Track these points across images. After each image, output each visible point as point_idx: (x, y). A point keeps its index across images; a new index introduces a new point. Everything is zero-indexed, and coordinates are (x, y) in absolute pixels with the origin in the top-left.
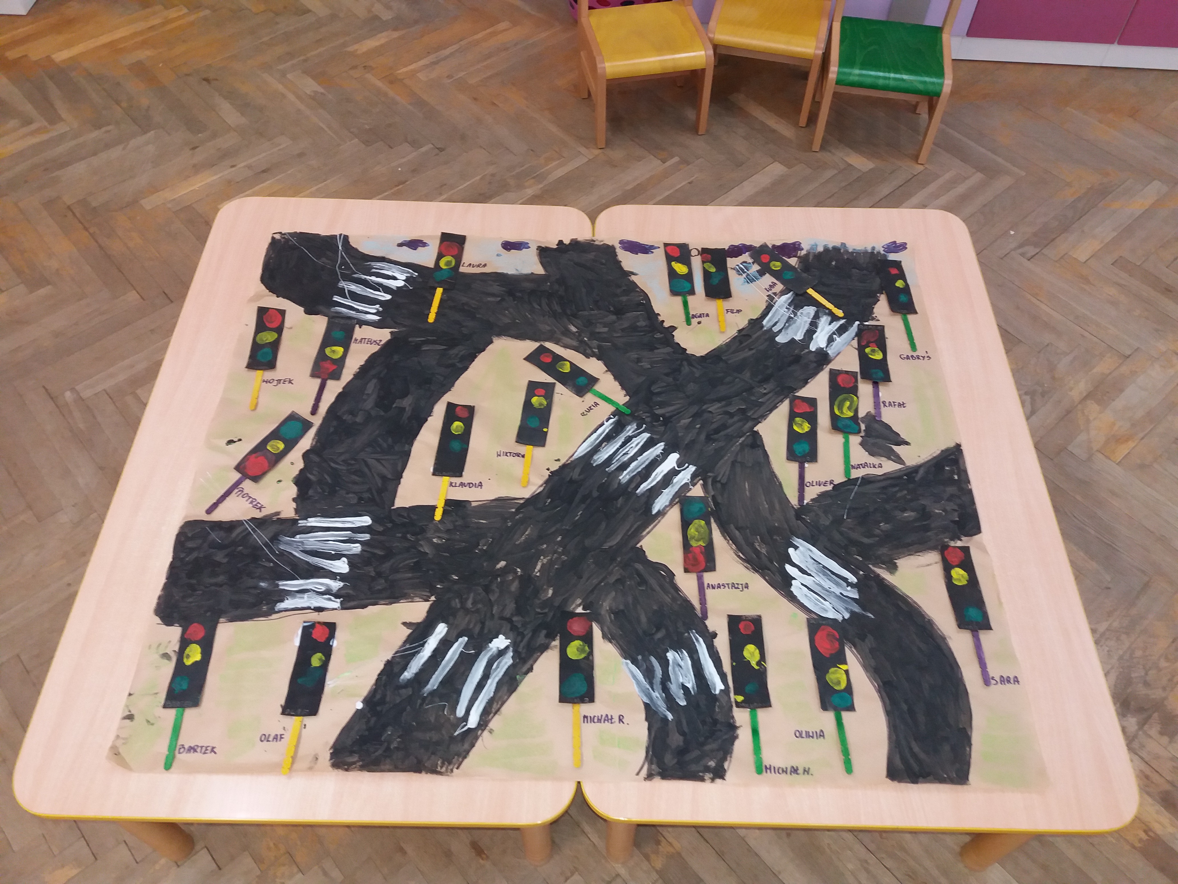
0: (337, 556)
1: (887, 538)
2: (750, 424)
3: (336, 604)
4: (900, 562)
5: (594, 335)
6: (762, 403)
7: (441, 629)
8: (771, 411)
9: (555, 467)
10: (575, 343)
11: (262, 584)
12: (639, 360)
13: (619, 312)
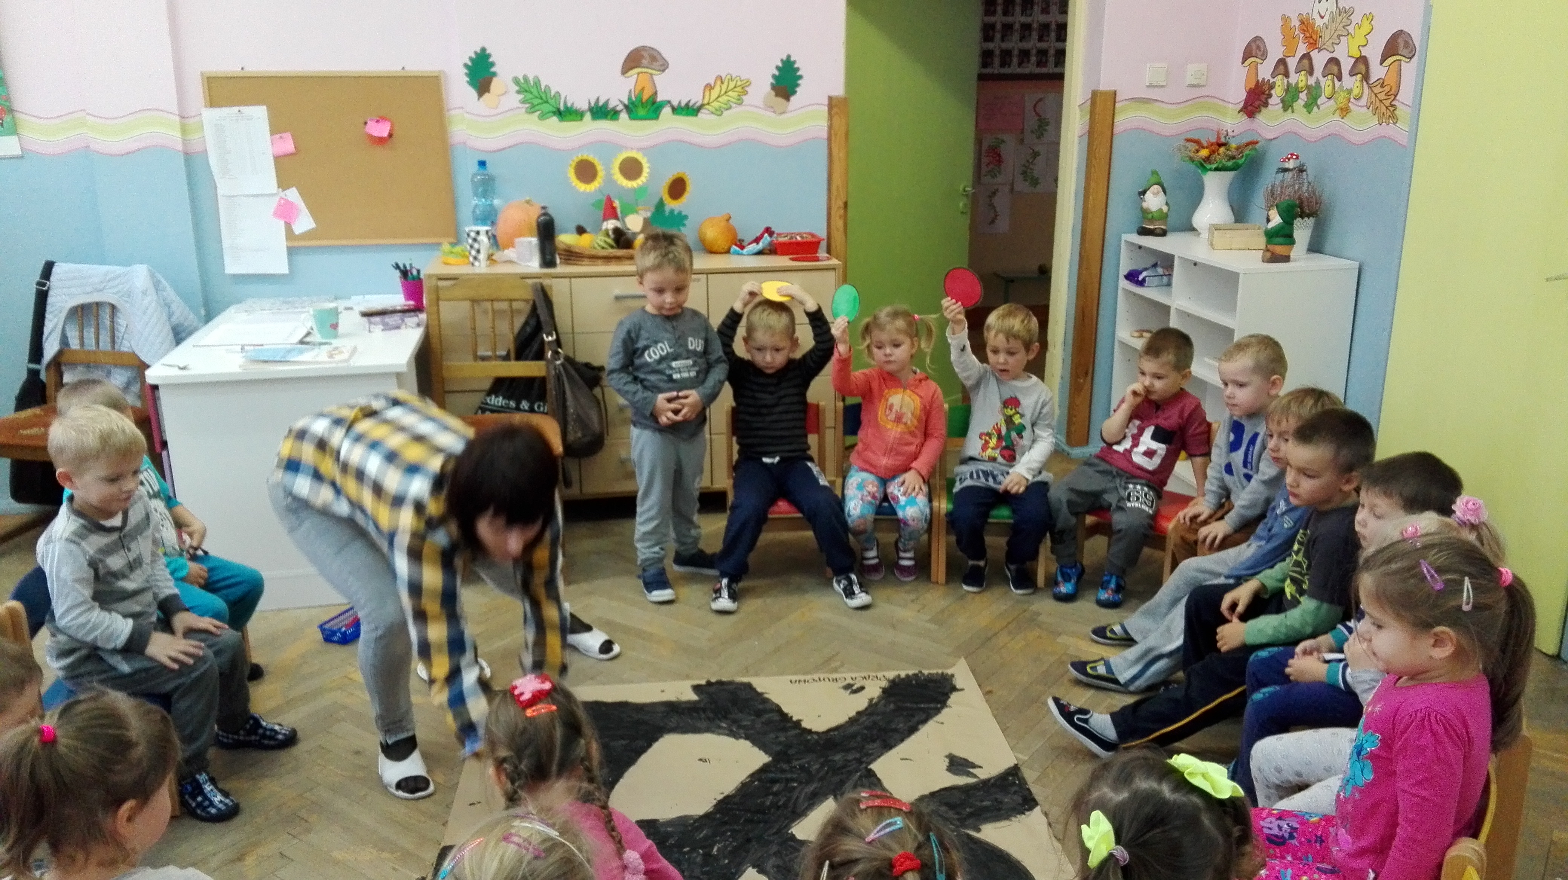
1: (971, 815)
2: (864, 765)
4: (981, 827)
5: (740, 727)
6: (872, 754)
8: (879, 757)
9: (720, 797)
10: (726, 732)
12: (777, 737)
13: (758, 714)
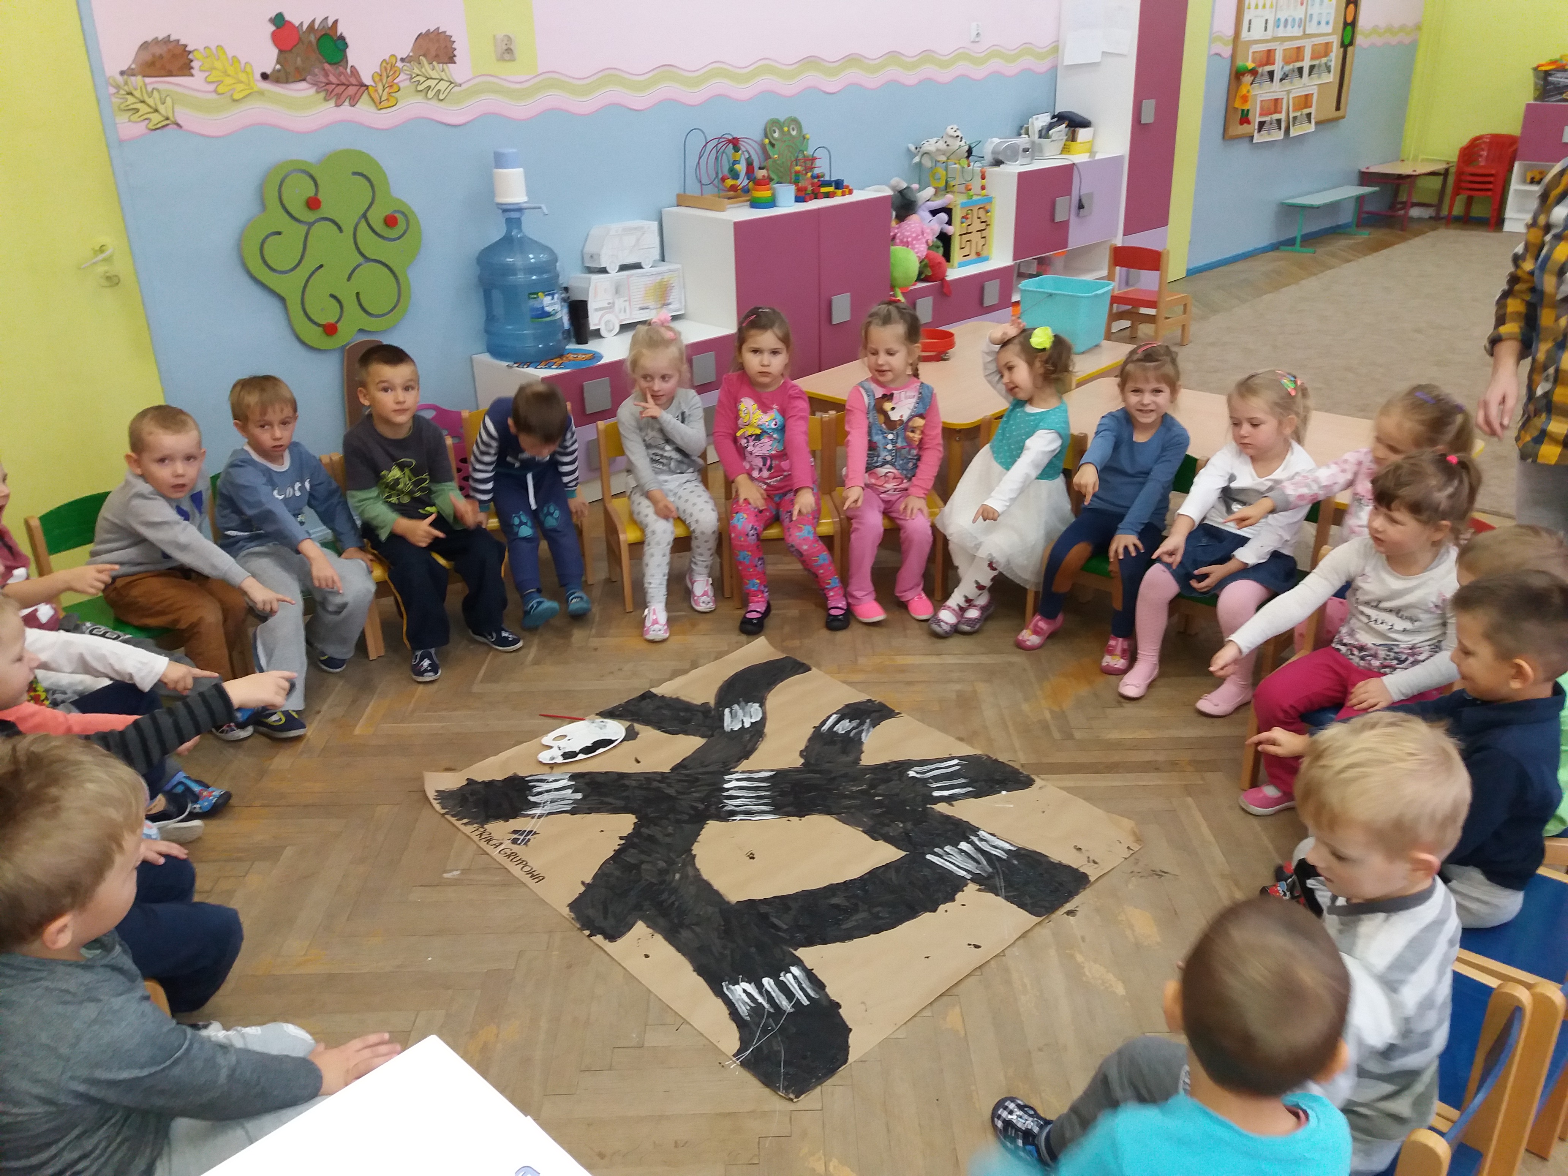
0: (962, 851)
3: (981, 833)
7: (936, 794)
11: (1016, 862)
